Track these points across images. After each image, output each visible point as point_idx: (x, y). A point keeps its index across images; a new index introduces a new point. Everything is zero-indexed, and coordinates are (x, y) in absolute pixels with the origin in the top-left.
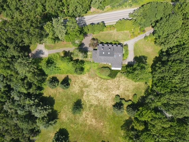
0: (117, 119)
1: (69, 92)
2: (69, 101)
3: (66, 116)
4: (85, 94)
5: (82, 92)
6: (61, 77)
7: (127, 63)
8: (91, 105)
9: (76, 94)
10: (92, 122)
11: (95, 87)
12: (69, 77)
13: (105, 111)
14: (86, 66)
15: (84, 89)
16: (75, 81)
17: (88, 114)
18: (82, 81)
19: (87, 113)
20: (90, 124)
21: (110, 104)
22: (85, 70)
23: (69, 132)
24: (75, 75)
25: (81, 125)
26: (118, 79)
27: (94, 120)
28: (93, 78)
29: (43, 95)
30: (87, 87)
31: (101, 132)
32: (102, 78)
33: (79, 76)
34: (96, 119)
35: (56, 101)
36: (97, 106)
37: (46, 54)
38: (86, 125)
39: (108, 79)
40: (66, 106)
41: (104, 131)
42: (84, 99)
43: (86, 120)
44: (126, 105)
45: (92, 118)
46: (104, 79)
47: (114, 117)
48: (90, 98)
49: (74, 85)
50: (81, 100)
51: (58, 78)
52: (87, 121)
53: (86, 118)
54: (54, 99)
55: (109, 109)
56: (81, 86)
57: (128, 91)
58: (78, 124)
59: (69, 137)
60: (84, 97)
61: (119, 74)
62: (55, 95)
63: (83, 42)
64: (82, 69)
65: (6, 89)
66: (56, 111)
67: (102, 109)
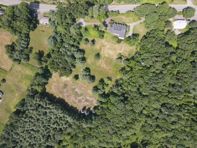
0: (117, 66)
1: (94, 48)
2: (93, 53)
3: (90, 61)
4: (102, 50)
5: (101, 49)
6: (90, 39)
7: (128, 36)
8: (105, 57)
9: (97, 50)
11: (109, 47)
12: (95, 40)
13: (112, 61)
14: (105, 35)
15: (102, 48)
16: (98, 43)
18: (102, 43)
19: (102, 61)
20: (103, 67)
21: (115, 57)
22: (104, 37)
23: (91, 70)
24: (99, 39)
25: (98, 67)
26: (121, 44)
27: (105, 65)
28: (108, 42)
29: (79, 48)
30: (104, 46)
31: (108, 72)
32: (113, 43)
33: (101, 40)
34: (106, 64)
35: (86, 52)
36: (107, 58)
37: (84, 25)
38: (100, 67)
39: (116, 44)
40: (91, 55)
41: (110, 72)
42: (102, 53)
44: (123, 59)
45: (105, 64)
46: (114, 43)
47: (116, 65)
48: (105, 52)
49: (97, 44)
50: (99, 53)
51: (88, 39)
53: (101, 64)
54: (85, 51)
55: (114, 60)
56: (101, 45)
57: (126, 52)
58: (96, 66)
59: (91, 72)
60: (101, 52)
61: (122, 42)
62: (86, 49)
63: (105, 21)
64: (103, 36)
65: (61, 41)
66: (85, 58)
67: (110, 59)
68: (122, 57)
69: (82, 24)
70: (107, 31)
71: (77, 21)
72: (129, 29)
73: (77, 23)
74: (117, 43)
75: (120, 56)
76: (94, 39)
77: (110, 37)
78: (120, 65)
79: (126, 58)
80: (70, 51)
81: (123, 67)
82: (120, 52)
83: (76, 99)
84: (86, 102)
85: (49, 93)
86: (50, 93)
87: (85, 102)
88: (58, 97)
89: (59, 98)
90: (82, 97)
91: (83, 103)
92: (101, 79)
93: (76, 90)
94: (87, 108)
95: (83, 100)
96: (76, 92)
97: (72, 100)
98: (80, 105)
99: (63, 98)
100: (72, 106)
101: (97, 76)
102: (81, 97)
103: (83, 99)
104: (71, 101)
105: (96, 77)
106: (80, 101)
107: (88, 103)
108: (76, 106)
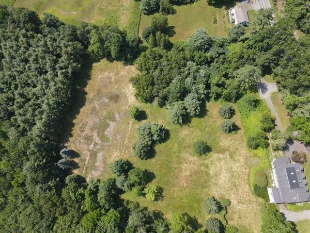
0: (196, 205)
1: (218, 134)
2: (207, 136)
3: (186, 136)
4: (221, 156)
5: (222, 151)
6: (237, 119)
7: (281, 211)
8: (207, 167)
9: (218, 143)
10: (186, 171)
11: (234, 168)
12: (239, 131)
13: (204, 188)
14: (260, 152)
15: (227, 153)
16: (235, 140)
17: (194, 164)
18: (237, 149)
19: (196, 162)
20: (181, 168)
21: (216, 192)
22: (255, 151)
23: (166, 142)
24: (245, 140)
25: (178, 157)
26: (254, 200)
27: (188, 173)
28: (246, 163)
29: (207, 102)
30: (231, 157)
31: (174, 185)
32: (249, 175)
33: (245, 144)
34: (191, 175)
35: (202, 119)
36: (208, 174)
37: (265, 96)
38: (179, 163)
39: (249, 185)
40: (200, 133)
41: (176, 189)
42: (214, 156)
43: (186, 163)
44: (219, 216)
45: (190, 171)
46: (248, 179)
47: (198, 201)
48: (217, 163)
49: (230, 138)
50: (211, 151)
51: (234, 116)
52: (185, 165)
53: (189, 162)
54: (206, 117)
55: (207, 192)
56: (231, 149)
58: (179, 152)
59: (161, 144)
60: (216, 155)
62: (210, 117)
63: (296, 142)
64: (256, 147)
66: (190, 122)
67: (206, 182)
68: (223, 212)
69: (263, 92)
70: (273, 154)
71: (266, 80)
72: (301, 209)
73: (263, 80)
74: (253, 189)
75: (223, 204)
76: (240, 129)
77: (262, 165)
78: (200, 212)
79: (224, 223)
80: (194, 83)
81: (199, 221)
82: (234, 202)
83: (92, 130)
84: (89, 153)
85: (91, 69)
86: (92, 71)
87: (89, 151)
88: (87, 89)
89: (86, 93)
90: (100, 142)
91: (85, 147)
92: (153, 174)
93: (112, 124)
94: (76, 160)
95: (92, 146)
96: (108, 125)
97: (87, 123)
98: (80, 142)
99: (87, 100)
100: (73, 125)
101: (156, 162)
102: (97, 140)
103: (94, 145)
104: (85, 119)
105: (153, 160)
106: (89, 139)
107: (88, 158)
108: (75, 135)
